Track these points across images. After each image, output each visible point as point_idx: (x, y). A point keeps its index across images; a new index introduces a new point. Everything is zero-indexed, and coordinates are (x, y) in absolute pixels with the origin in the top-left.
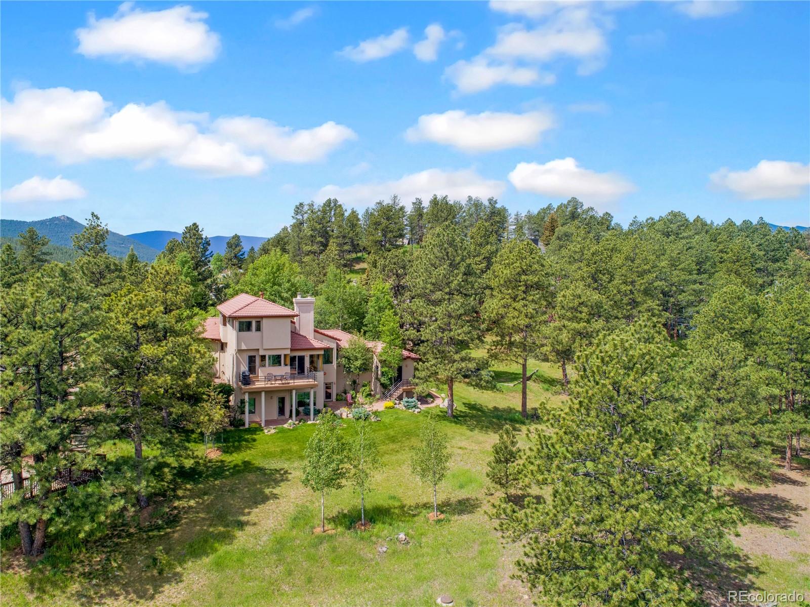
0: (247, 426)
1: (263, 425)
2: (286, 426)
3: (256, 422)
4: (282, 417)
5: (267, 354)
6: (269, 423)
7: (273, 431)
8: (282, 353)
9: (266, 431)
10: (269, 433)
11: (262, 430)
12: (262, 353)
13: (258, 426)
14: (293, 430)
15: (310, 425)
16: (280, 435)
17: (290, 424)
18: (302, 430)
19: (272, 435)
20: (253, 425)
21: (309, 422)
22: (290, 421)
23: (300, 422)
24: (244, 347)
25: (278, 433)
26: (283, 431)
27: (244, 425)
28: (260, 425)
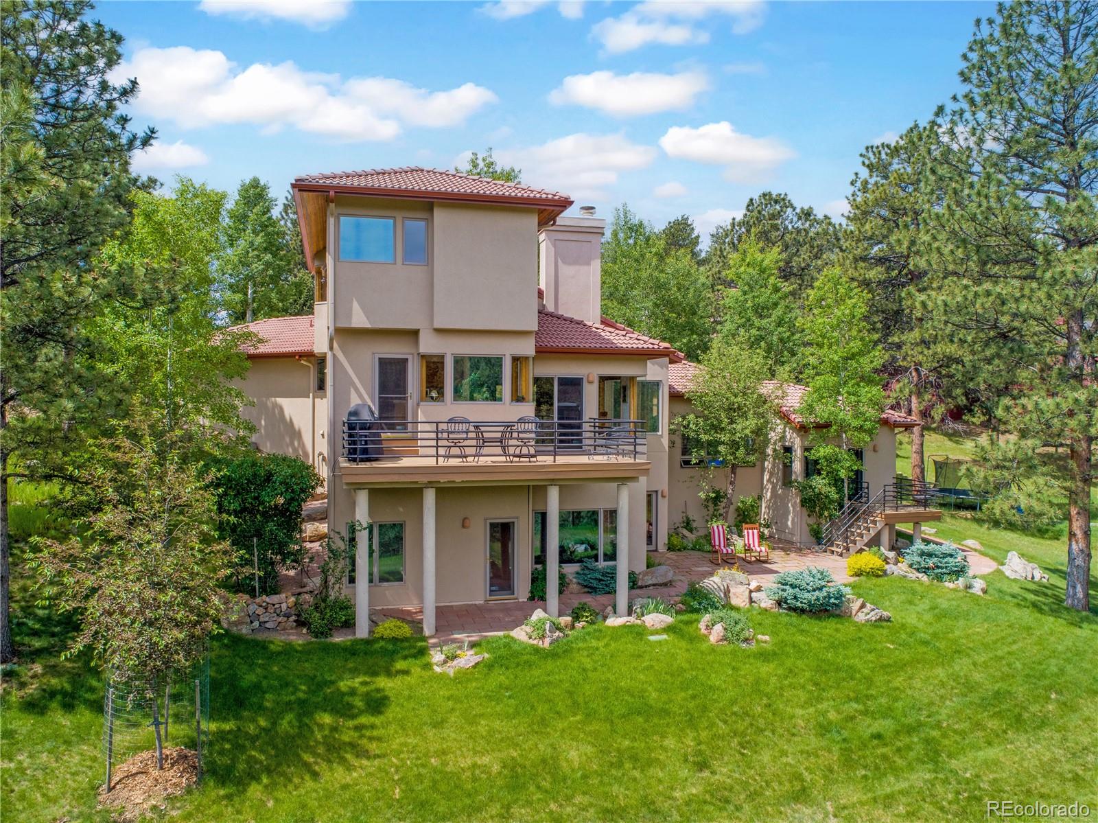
0: (362, 631)
1: (428, 629)
2: (520, 634)
3: (402, 616)
4: (504, 598)
5: (451, 349)
6: (450, 619)
7: (468, 658)
8: (507, 349)
9: (437, 657)
10: (451, 670)
11: (422, 652)
12: (429, 345)
13: (406, 631)
14: (552, 655)
15: (617, 633)
16: (500, 677)
17: (539, 626)
18: (592, 652)
19: (462, 677)
20: (388, 628)
21: (613, 622)
22: (538, 614)
23: (577, 618)
24: (359, 320)
25: (490, 666)
26: (507, 658)
27: (349, 624)
28: (417, 626)
